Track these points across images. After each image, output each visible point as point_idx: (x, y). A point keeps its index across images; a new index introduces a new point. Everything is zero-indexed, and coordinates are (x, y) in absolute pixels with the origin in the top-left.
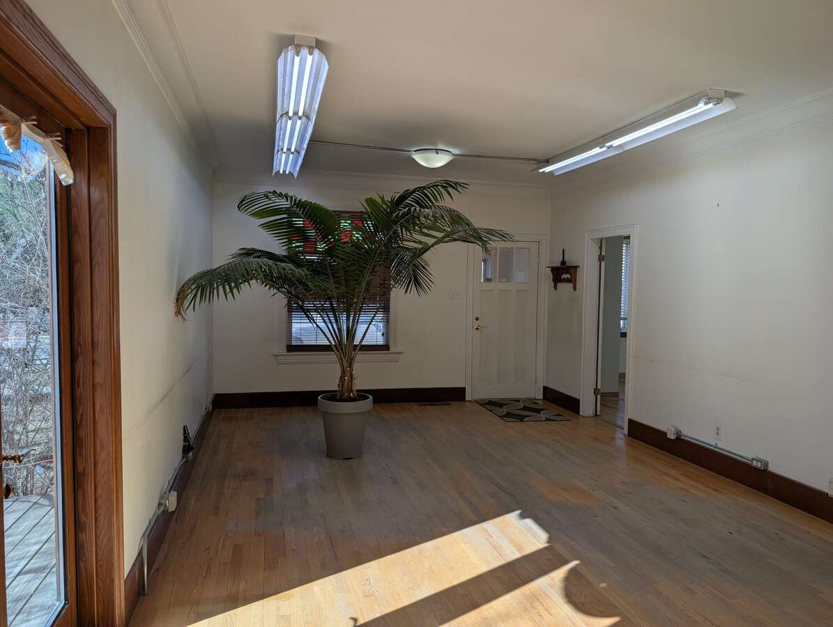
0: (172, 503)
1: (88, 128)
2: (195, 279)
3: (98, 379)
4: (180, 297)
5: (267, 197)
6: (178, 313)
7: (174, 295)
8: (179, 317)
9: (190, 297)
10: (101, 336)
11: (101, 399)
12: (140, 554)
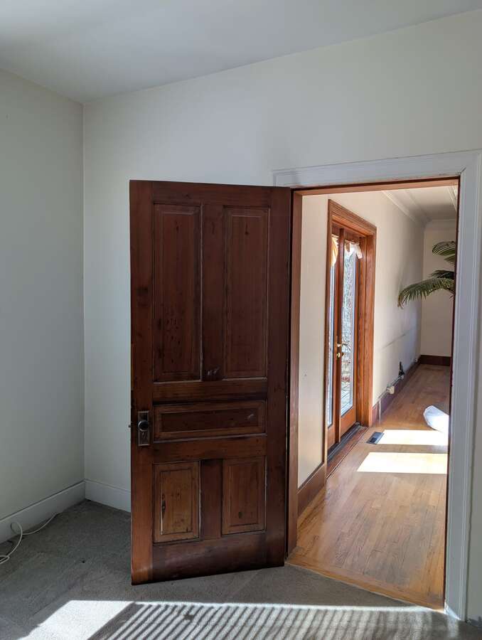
0: (392, 390)
1: (367, 236)
2: (408, 288)
3: (367, 327)
4: (400, 298)
5: (447, 245)
6: (399, 305)
7: (397, 297)
8: (400, 307)
9: (405, 297)
10: (368, 311)
11: (367, 335)
12: (378, 402)
